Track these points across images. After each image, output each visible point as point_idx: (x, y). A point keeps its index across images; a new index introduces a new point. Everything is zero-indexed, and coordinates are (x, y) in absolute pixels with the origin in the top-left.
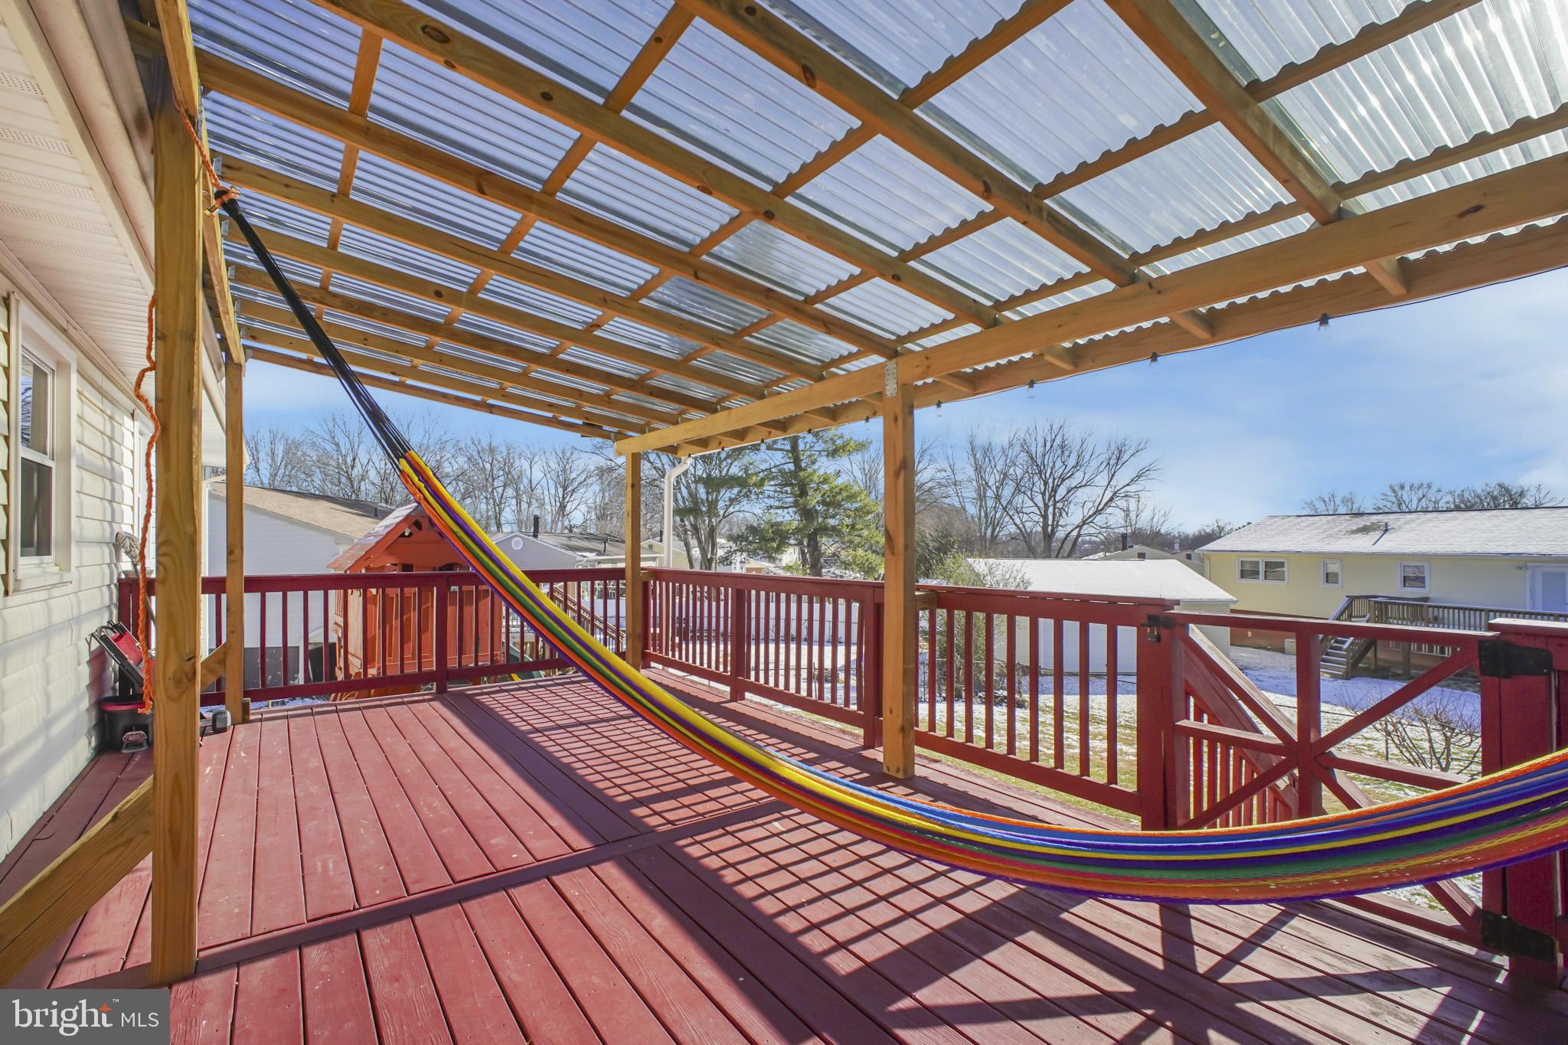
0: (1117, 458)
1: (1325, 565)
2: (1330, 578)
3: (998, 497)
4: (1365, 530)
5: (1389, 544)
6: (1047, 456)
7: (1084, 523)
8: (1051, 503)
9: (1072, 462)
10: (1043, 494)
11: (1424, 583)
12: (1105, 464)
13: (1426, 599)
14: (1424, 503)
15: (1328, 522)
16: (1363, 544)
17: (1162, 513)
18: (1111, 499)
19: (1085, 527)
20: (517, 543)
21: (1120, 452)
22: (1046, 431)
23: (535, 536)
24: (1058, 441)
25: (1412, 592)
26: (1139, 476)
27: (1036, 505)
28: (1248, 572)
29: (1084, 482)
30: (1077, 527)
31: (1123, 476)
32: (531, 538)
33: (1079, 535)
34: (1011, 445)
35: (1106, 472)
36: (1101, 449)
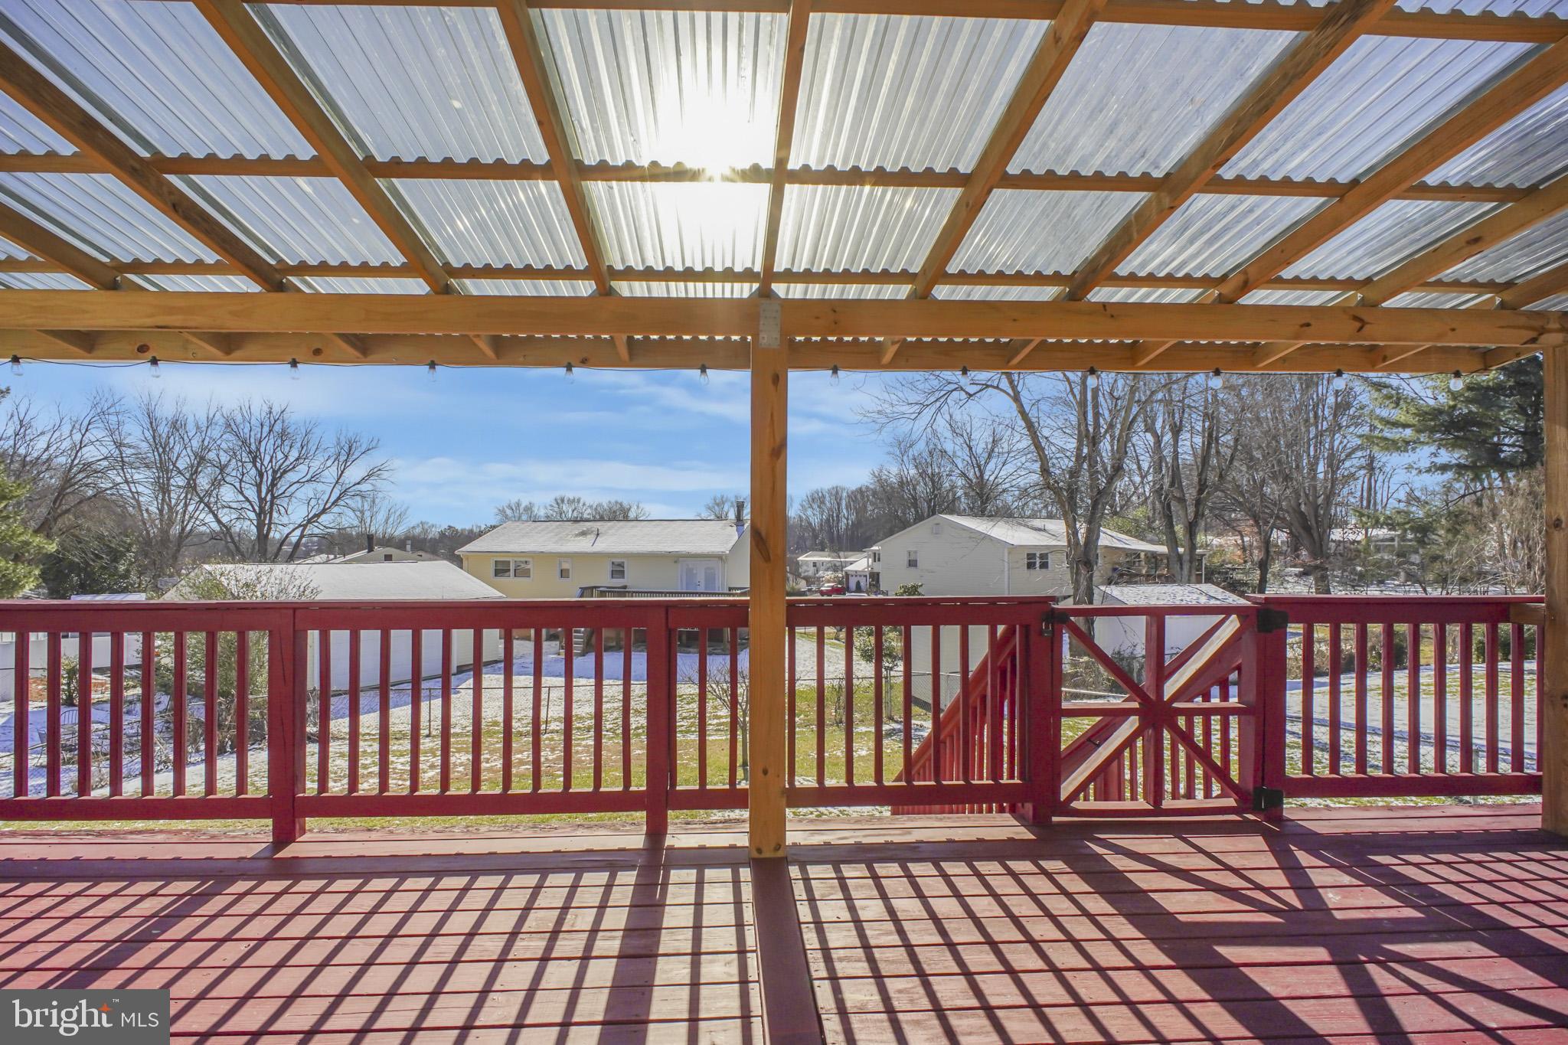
0: (347, 453)
1: (560, 564)
2: (564, 574)
3: (191, 486)
4: (583, 534)
5: (603, 545)
6: (263, 444)
7: (310, 521)
8: (269, 498)
9: (294, 455)
10: (259, 486)
11: (624, 574)
12: (332, 459)
13: (625, 587)
14: (575, 514)
15: (557, 527)
16: (584, 545)
17: (398, 513)
18: (339, 498)
19: (310, 526)
21: (350, 448)
22: (264, 414)
24: (278, 428)
25: (618, 582)
26: (369, 476)
27: (247, 500)
28: (501, 570)
29: (308, 477)
30: (300, 526)
31: (354, 473)
33: (302, 536)
34: (210, 422)
35: (334, 468)
36: (329, 441)
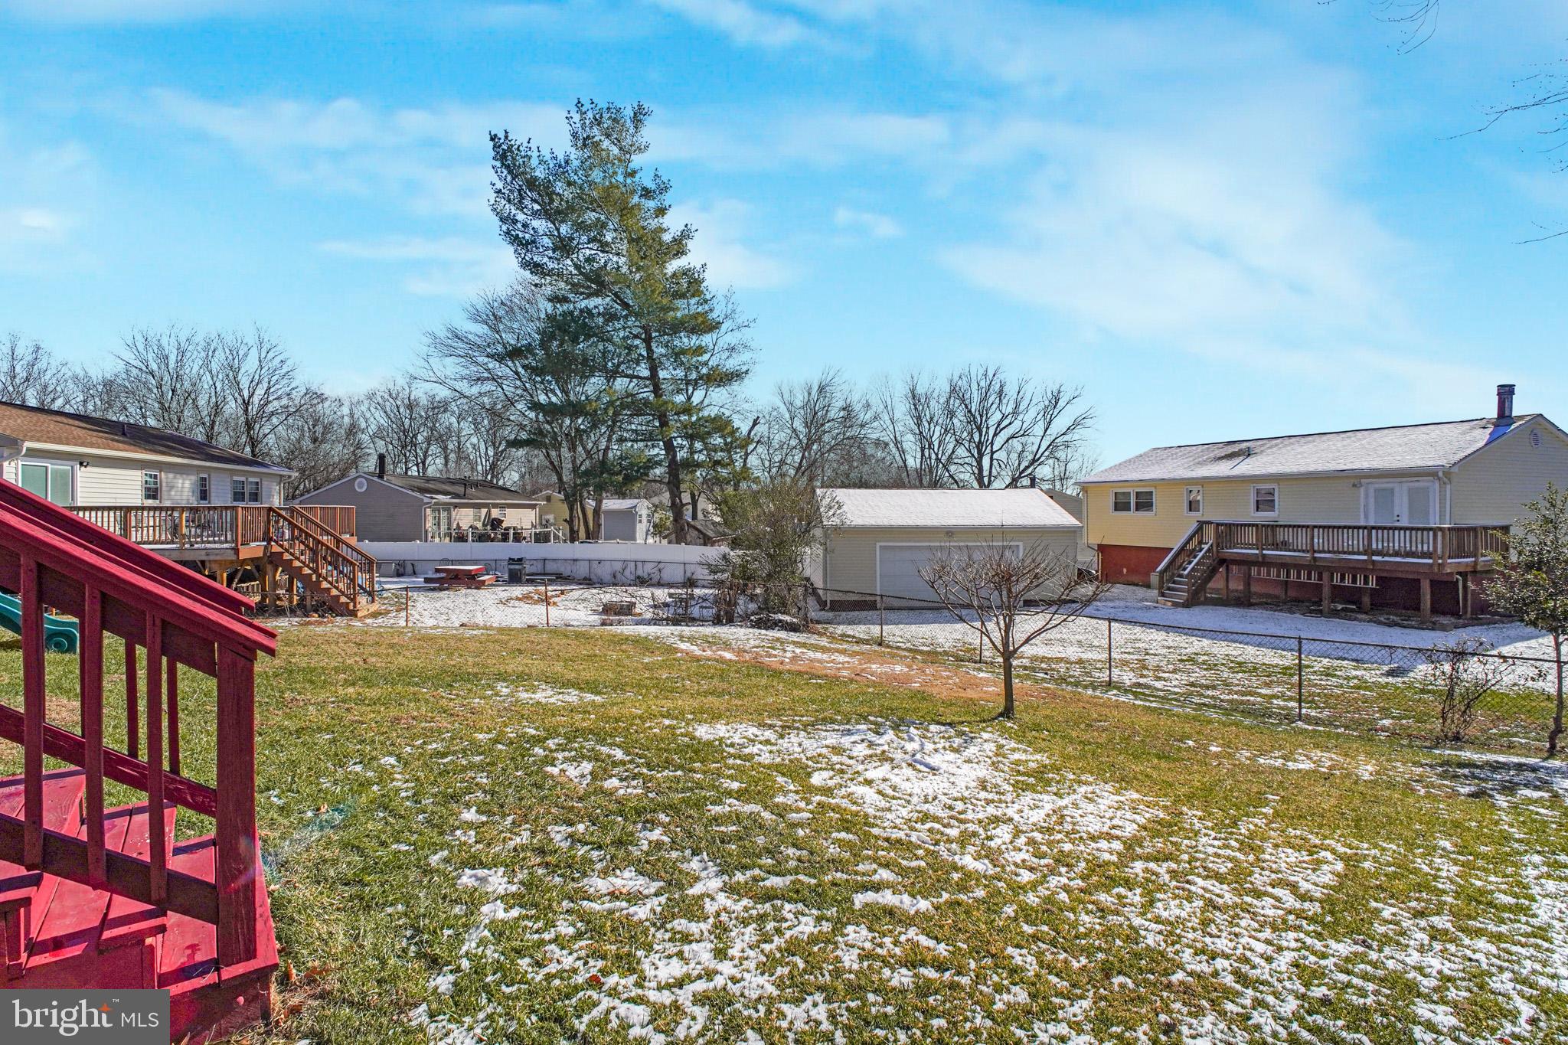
2: (1192, 506)
4: (1231, 455)
9: (1009, 410)
11: (1274, 507)
20: (361, 485)
23: (381, 477)
24: (996, 387)
25: (1265, 516)
26: (1075, 425)
28: (1121, 504)
29: (1022, 432)
32: (375, 479)
35: (1043, 420)
